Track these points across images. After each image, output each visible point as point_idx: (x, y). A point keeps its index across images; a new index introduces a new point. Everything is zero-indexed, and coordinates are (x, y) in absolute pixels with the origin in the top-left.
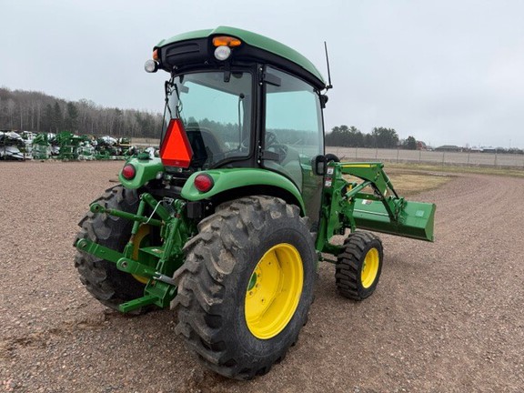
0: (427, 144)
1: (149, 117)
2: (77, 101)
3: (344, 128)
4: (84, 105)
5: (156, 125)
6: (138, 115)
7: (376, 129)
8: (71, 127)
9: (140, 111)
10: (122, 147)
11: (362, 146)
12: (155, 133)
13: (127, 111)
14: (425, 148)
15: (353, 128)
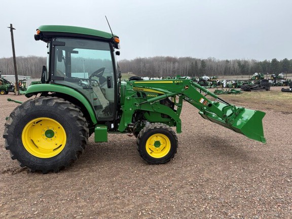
1: (246, 62)
2: (206, 59)
4: (210, 60)
5: (250, 66)
6: (239, 62)
8: (202, 73)
9: (241, 60)
10: (213, 81)
12: (249, 71)
13: (233, 61)
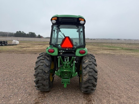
0: (43, 37)
3: (20, 32)
7: (29, 32)
11: (26, 37)
14: (43, 38)
15: (23, 32)
